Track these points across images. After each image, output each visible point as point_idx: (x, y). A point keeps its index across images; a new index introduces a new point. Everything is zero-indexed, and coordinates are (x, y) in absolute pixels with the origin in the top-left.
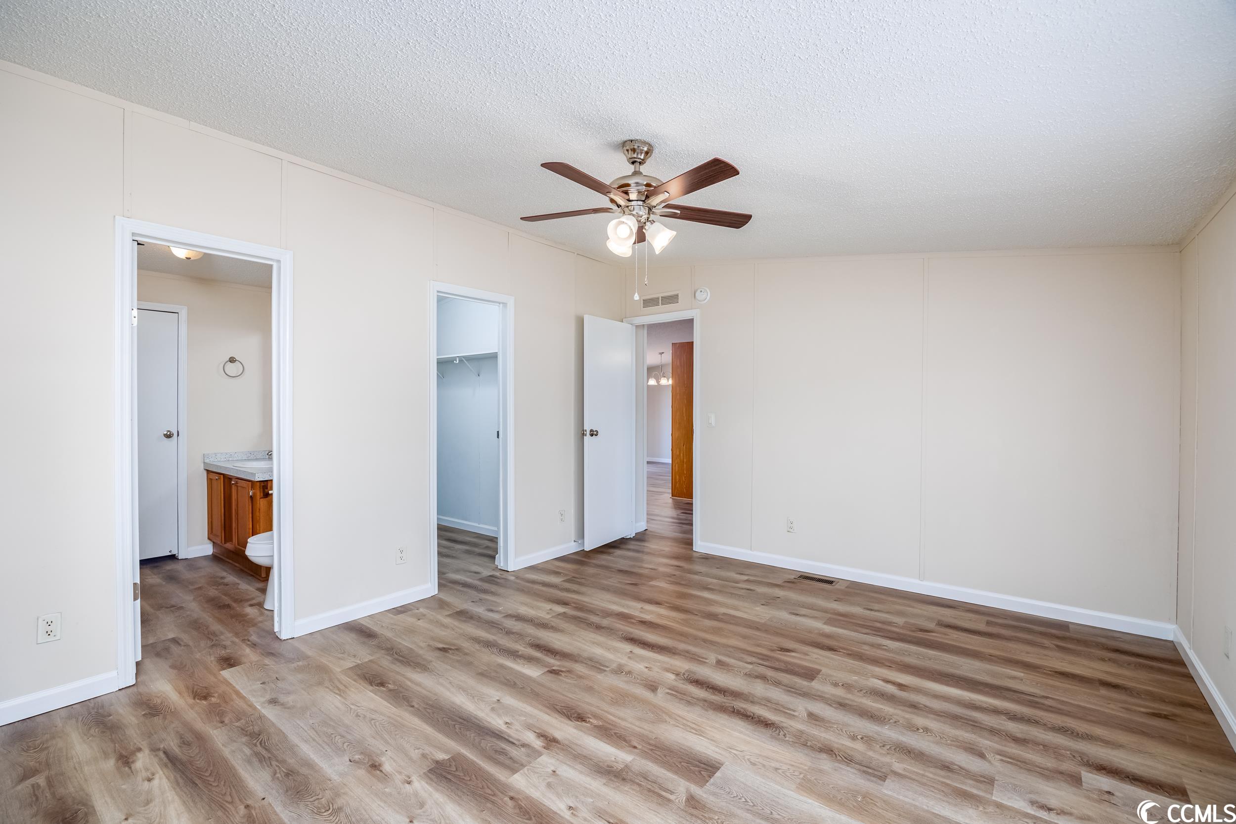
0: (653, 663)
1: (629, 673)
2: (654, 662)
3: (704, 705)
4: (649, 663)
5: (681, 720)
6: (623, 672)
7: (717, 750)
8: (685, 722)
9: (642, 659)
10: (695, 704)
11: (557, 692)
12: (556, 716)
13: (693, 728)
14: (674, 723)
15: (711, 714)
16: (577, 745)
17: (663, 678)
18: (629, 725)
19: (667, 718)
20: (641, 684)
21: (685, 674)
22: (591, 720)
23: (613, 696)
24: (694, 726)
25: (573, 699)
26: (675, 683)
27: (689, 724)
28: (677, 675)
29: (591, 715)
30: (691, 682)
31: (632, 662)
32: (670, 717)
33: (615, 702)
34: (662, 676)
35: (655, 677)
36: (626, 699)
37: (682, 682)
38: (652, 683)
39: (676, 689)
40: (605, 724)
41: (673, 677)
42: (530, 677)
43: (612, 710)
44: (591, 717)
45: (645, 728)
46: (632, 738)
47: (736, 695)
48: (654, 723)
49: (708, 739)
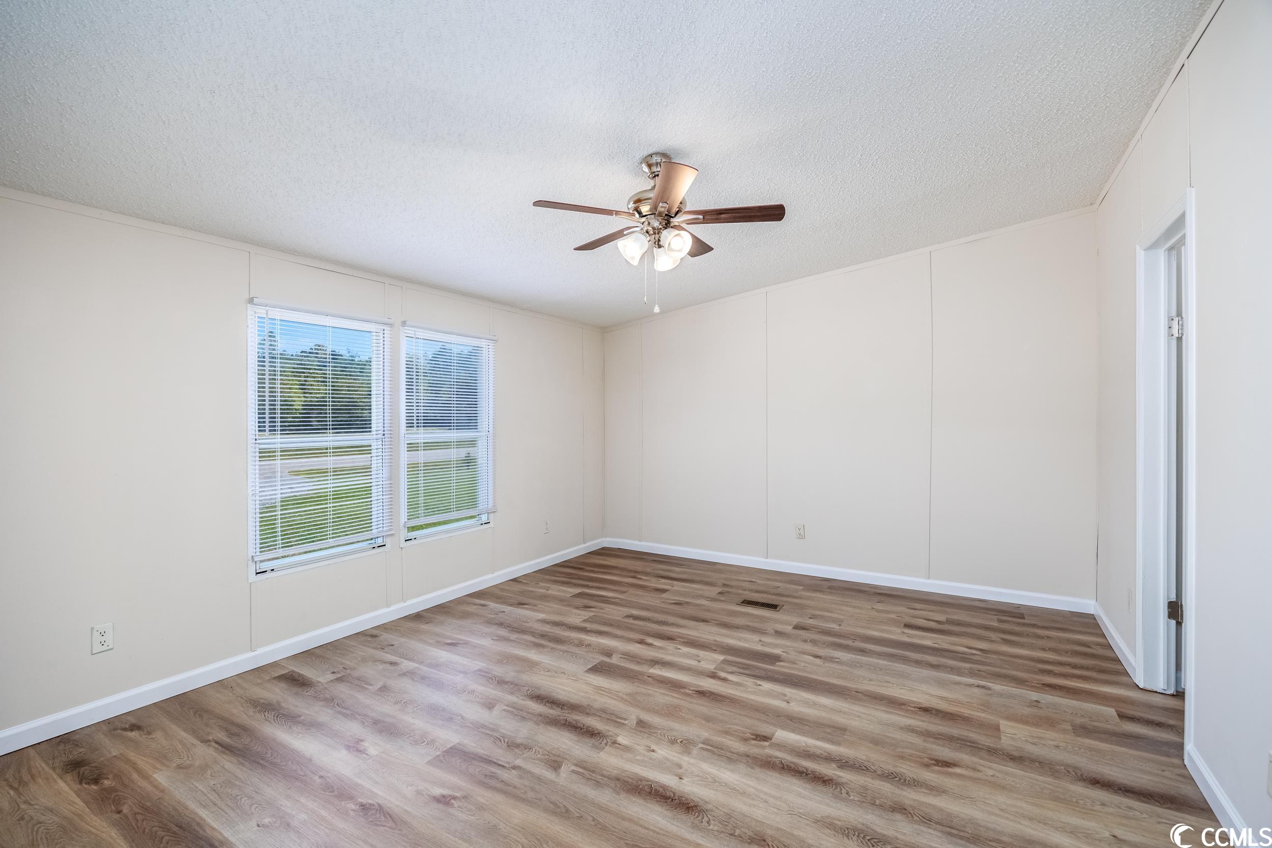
0: (646, 759)
1: (673, 742)
2: (645, 761)
3: (590, 710)
4: (651, 759)
5: (613, 696)
6: (681, 742)
7: (587, 679)
8: (610, 695)
9: (662, 765)
10: (598, 711)
11: (741, 715)
12: (724, 694)
13: (603, 690)
14: (619, 694)
15: (585, 702)
16: (694, 676)
17: (631, 736)
18: (657, 690)
19: (625, 697)
20: (655, 728)
21: (606, 744)
22: (691, 692)
23: (680, 713)
24: (602, 692)
25: (719, 708)
26: (617, 731)
27: (607, 694)
28: (615, 742)
29: (693, 696)
30: (599, 733)
31: (675, 759)
32: (622, 698)
33: (677, 708)
34: (633, 739)
35: (640, 737)
36: (666, 712)
37: (610, 733)
38: (643, 730)
39: (616, 725)
40: (678, 690)
41: (620, 739)
42: (783, 729)
43: (677, 701)
44: (694, 695)
45: (642, 689)
46: (652, 682)
47: (554, 722)
48: (637, 693)
49: (592, 685)
